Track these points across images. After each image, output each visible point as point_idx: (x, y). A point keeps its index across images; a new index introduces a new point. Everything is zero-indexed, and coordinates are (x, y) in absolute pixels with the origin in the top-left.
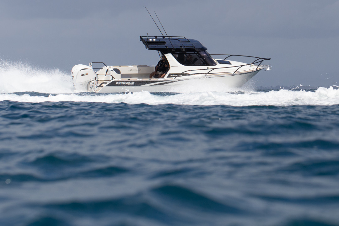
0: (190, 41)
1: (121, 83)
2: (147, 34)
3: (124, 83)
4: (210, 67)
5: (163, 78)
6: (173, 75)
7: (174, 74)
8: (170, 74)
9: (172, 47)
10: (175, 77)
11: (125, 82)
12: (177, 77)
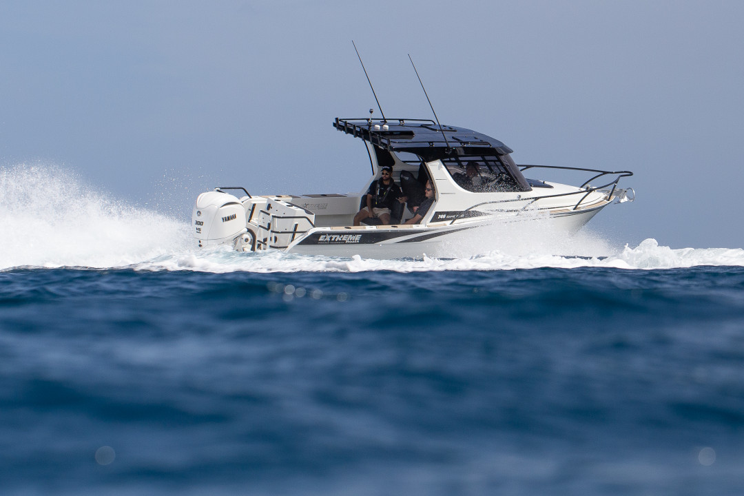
0: (455, 131)
1: (331, 238)
2: (371, 112)
3: (338, 238)
4: (524, 195)
5: (418, 222)
6: (444, 216)
7: (447, 213)
8: (437, 214)
9: (444, 145)
10: (451, 221)
11: (340, 234)
12: (457, 221)
